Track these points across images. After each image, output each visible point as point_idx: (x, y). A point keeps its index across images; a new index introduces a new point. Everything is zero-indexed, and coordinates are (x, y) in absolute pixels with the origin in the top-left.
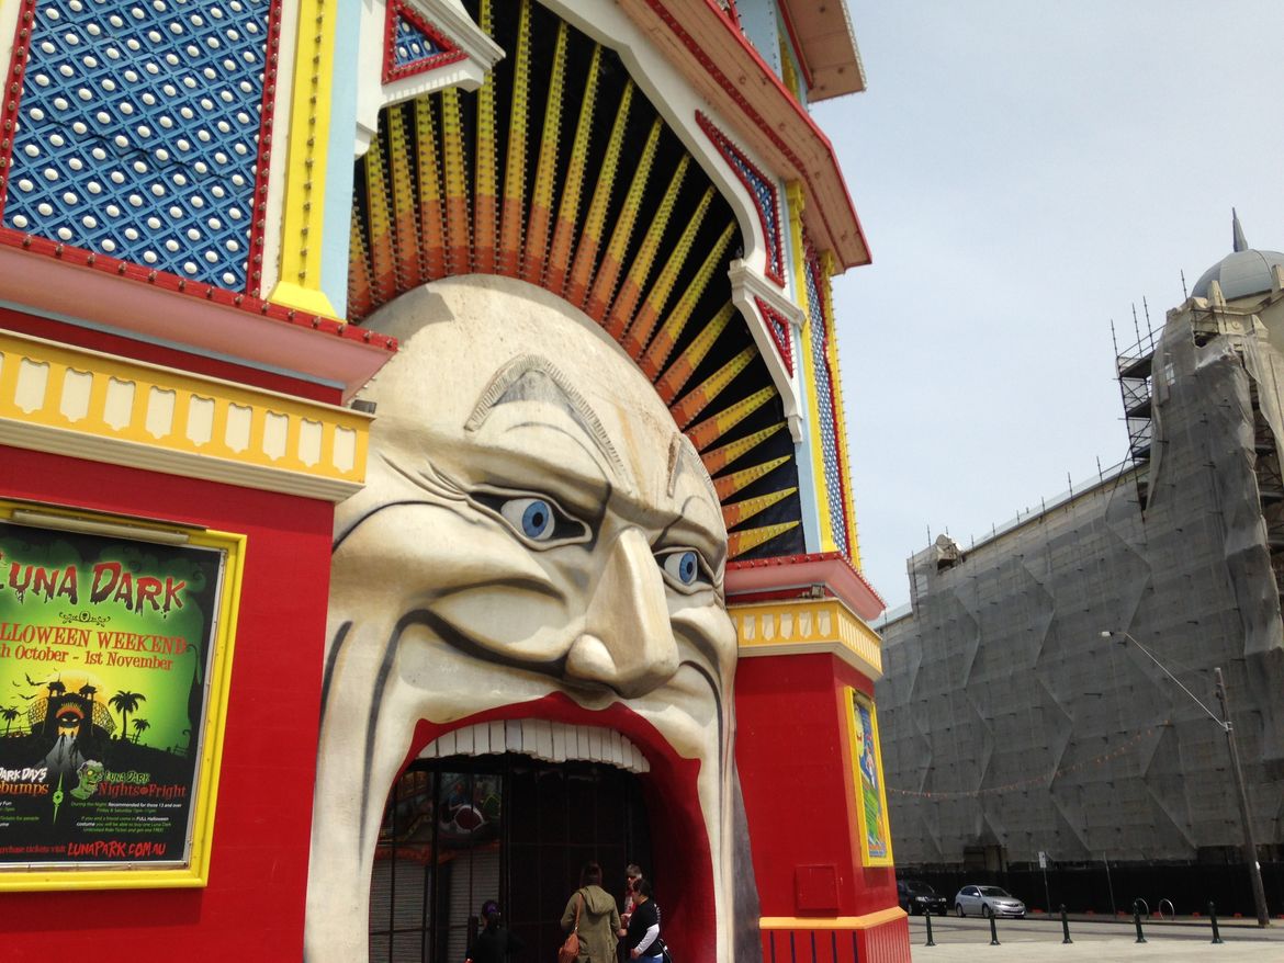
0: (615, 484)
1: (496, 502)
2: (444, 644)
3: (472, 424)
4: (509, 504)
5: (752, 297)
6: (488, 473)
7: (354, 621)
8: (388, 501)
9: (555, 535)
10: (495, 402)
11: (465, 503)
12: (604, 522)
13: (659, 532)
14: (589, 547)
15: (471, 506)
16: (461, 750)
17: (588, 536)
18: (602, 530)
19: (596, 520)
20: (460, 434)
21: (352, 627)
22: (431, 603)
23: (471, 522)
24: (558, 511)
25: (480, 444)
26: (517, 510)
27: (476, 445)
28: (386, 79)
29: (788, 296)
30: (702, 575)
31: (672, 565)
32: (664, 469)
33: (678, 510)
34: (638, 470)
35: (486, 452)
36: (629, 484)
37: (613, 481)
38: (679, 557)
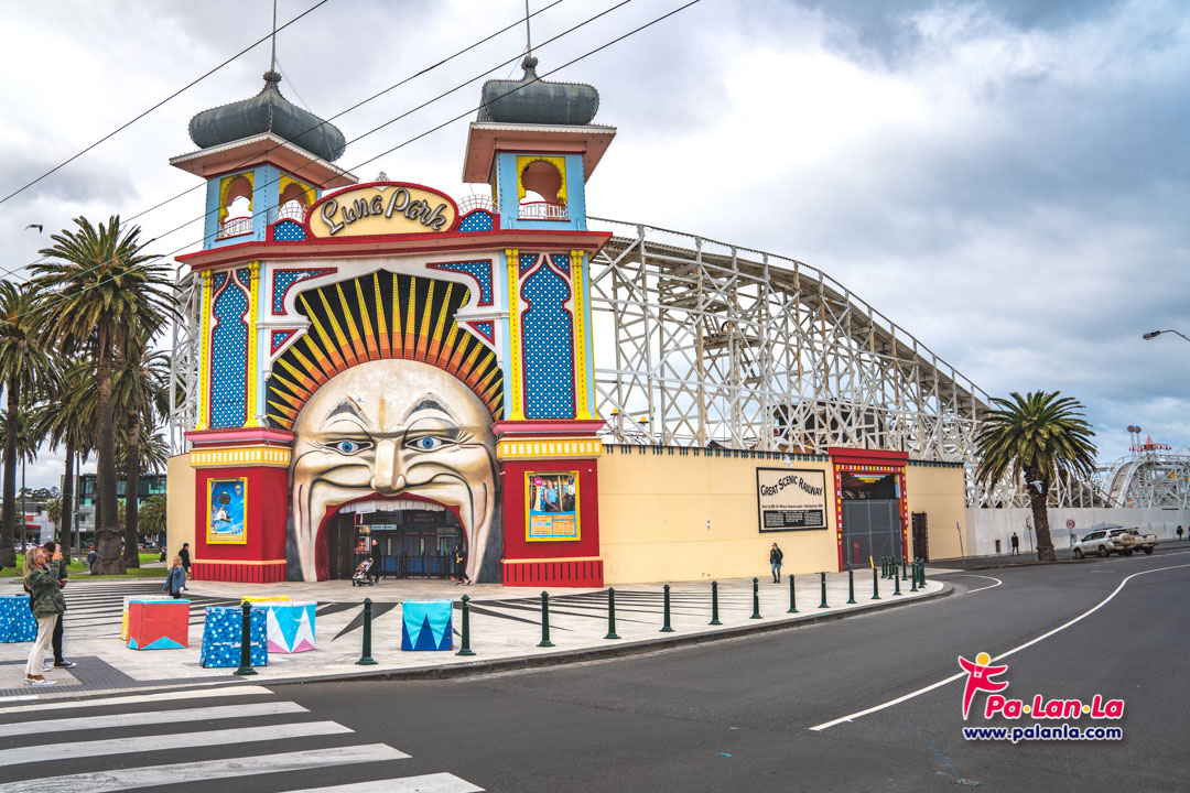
1: (335, 446)
2: (331, 486)
3: (320, 427)
4: (338, 445)
5: (465, 322)
6: (328, 439)
7: (302, 484)
8: (305, 453)
9: (357, 450)
10: (328, 418)
11: (324, 449)
13: (401, 437)
14: (371, 449)
15: (326, 449)
17: (372, 445)
18: (375, 444)
19: (373, 441)
20: (319, 431)
22: (322, 476)
23: (326, 453)
24: (354, 443)
26: (340, 446)
27: (322, 433)
28: (272, 353)
29: (497, 307)
30: (444, 442)
31: (420, 443)
32: (401, 416)
33: (405, 428)
34: (382, 422)
35: (325, 434)
36: (374, 428)
37: (367, 430)
38: (421, 441)
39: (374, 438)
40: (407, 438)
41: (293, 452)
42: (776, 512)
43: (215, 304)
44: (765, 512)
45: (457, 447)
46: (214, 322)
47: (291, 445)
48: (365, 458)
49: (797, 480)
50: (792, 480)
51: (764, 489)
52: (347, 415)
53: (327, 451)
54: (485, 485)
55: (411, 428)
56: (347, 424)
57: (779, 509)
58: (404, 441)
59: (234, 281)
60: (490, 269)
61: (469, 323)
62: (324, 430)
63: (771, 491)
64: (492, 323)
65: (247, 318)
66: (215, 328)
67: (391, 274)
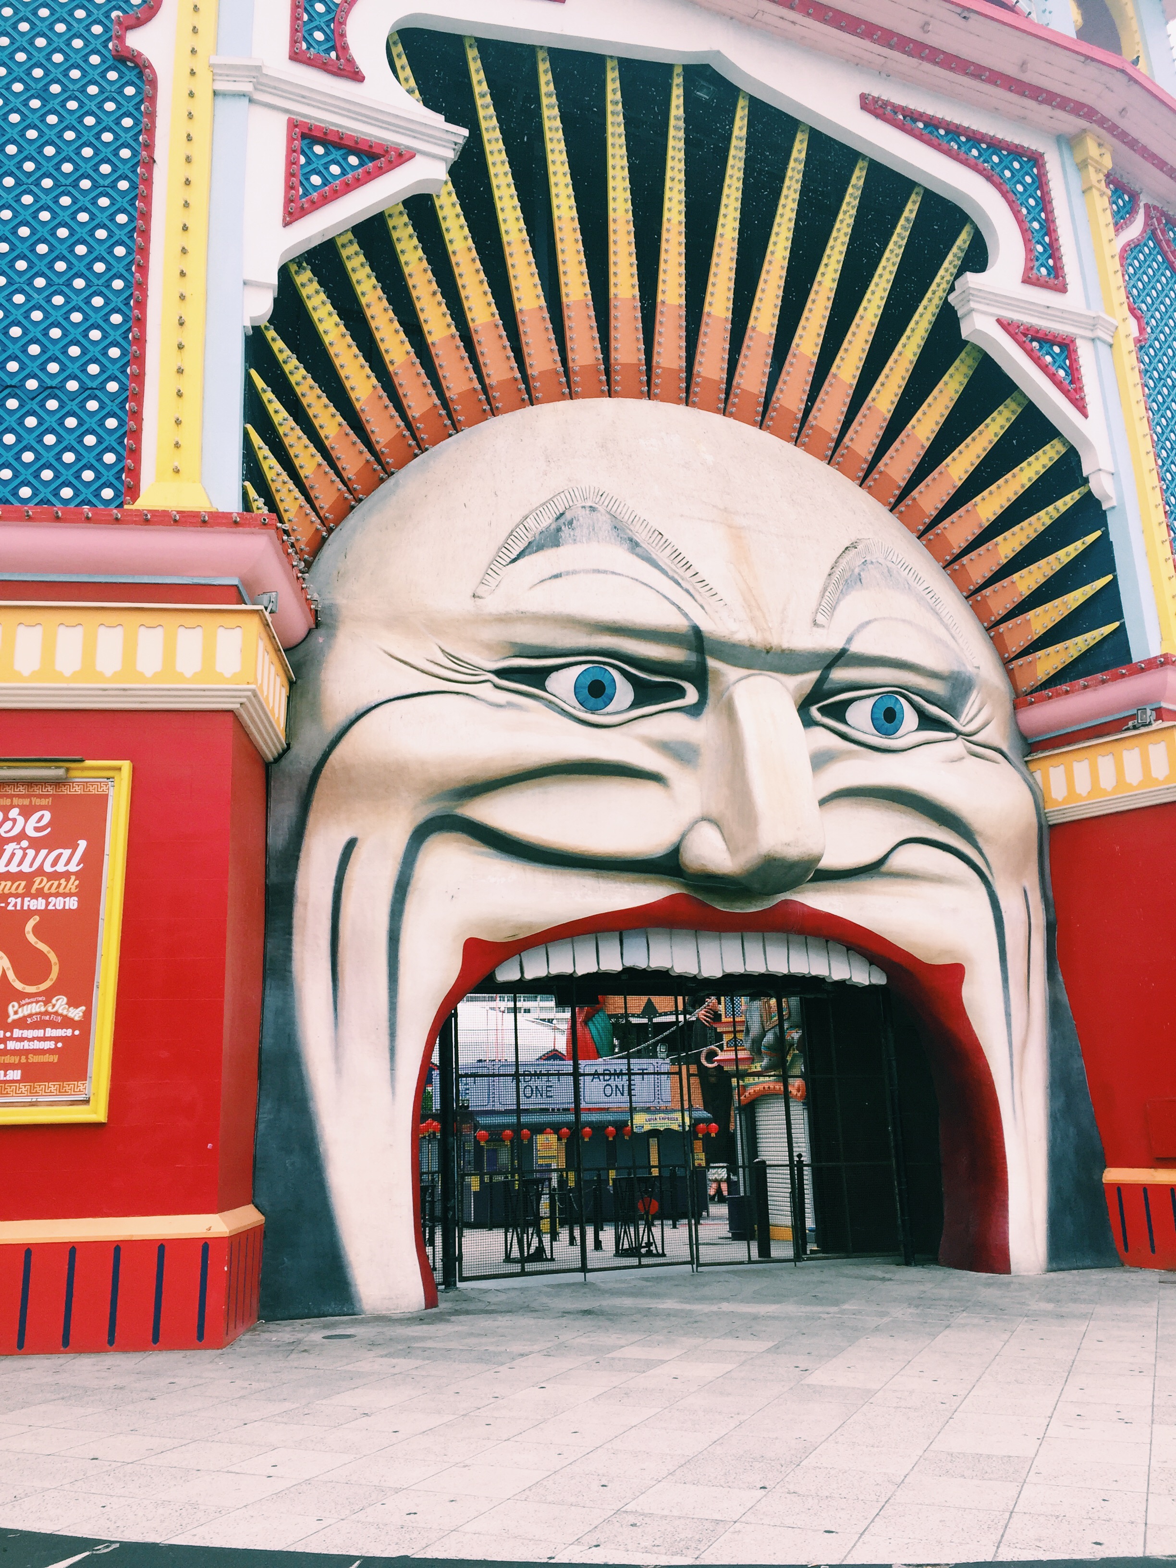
0: (706, 626)
1: (537, 678)
2: (491, 851)
3: (482, 590)
4: (554, 675)
5: (993, 320)
6: (514, 644)
7: (359, 837)
8: (384, 699)
9: (635, 705)
10: (513, 557)
11: (489, 684)
12: (710, 676)
13: (814, 675)
14: (695, 711)
15: (497, 687)
16: (555, 970)
17: (692, 695)
18: (711, 687)
19: (700, 677)
20: (467, 606)
21: (358, 844)
22: (456, 807)
23: (500, 706)
24: (629, 672)
25: (494, 612)
26: (564, 682)
27: (490, 614)
28: (284, 219)
29: (1076, 301)
30: (927, 722)
31: (863, 712)
33: (835, 643)
34: (754, 601)
35: (504, 619)
36: (731, 621)
37: (703, 623)
38: (868, 704)
39: (712, 663)
40: (826, 686)
45: (958, 746)
48: (665, 747)
53: (500, 696)
54: (1026, 895)
55: (850, 647)
56: (610, 589)
60: (1041, 182)
61: (1006, 326)
62: (493, 604)
64: (1067, 346)
67: (732, 90)
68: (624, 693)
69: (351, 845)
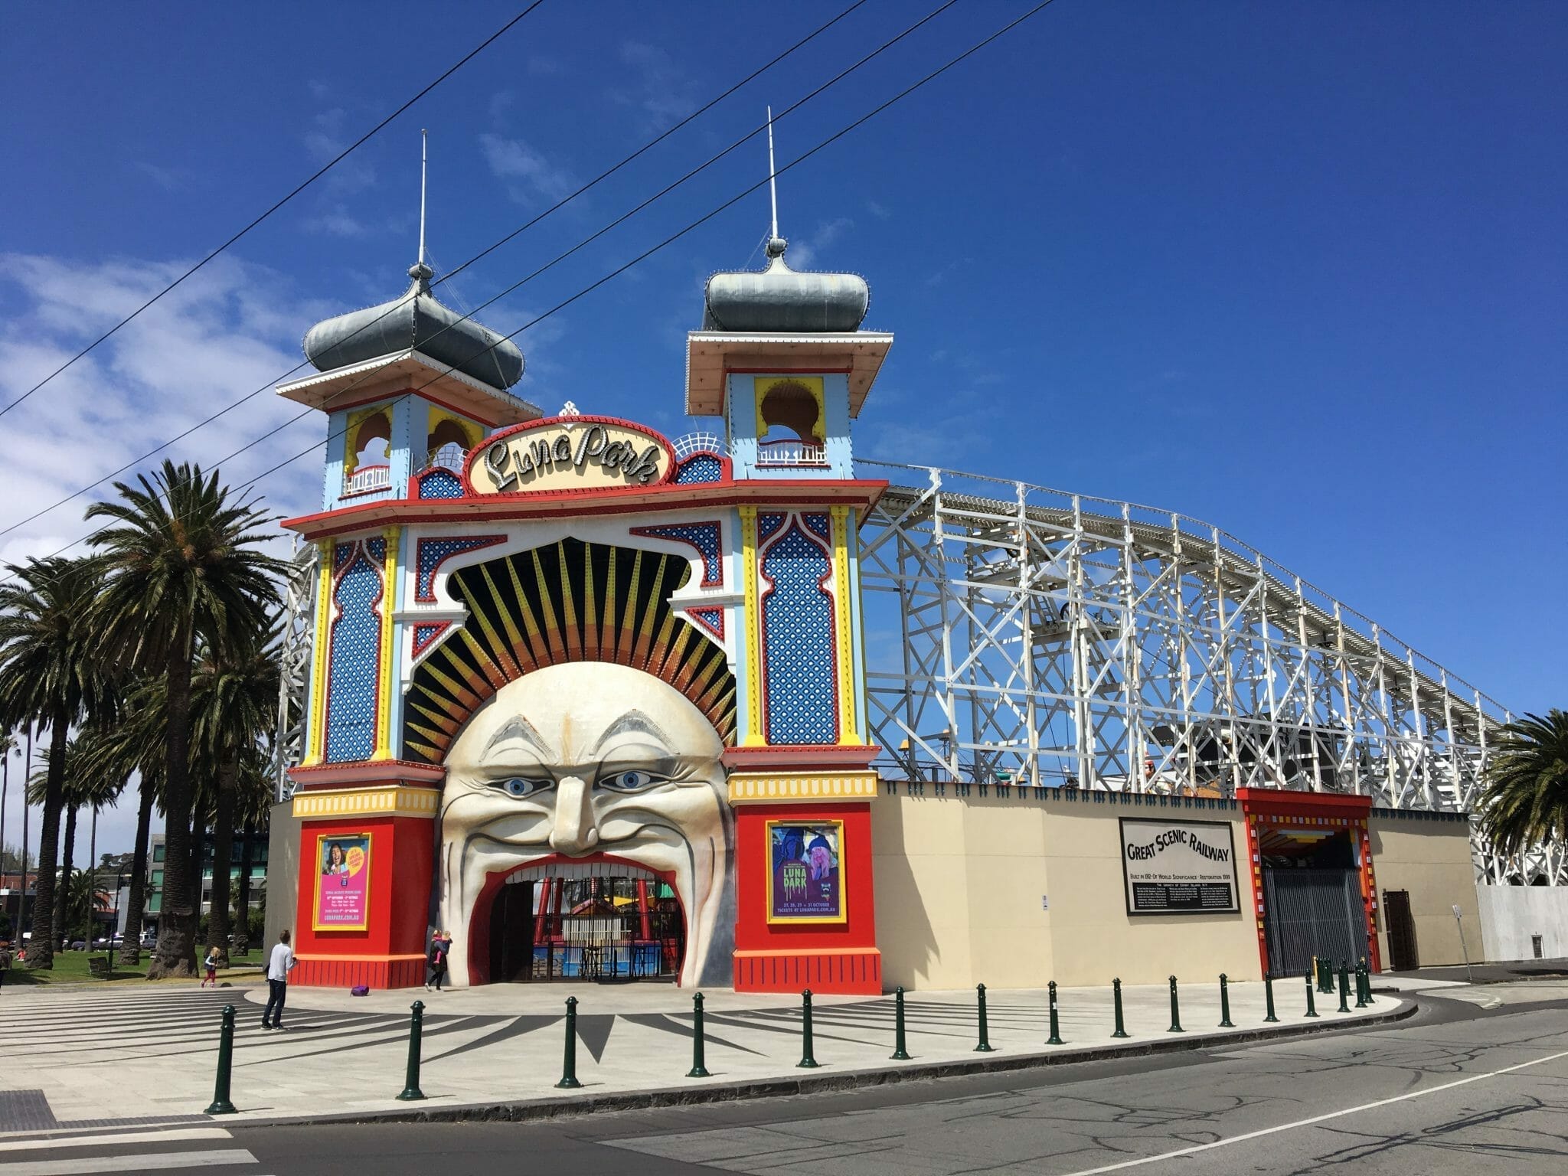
1: (501, 785)
2: (493, 843)
3: (481, 759)
4: (504, 784)
5: (683, 610)
6: (491, 776)
7: (454, 841)
8: (459, 796)
9: (532, 791)
10: (490, 746)
11: (485, 789)
12: (556, 778)
13: (593, 772)
14: (554, 790)
15: (488, 790)
17: (552, 785)
19: (553, 778)
20: (478, 764)
22: (481, 830)
23: (490, 796)
24: (528, 781)
26: (508, 785)
27: (485, 767)
28: (414, 656)
29: (728, 589)
30: (653, 779)
31: (620, 781)
32: (594, 741)
33: (598, 759)
34: (566, 750)
35: (489, 768)
36: (555, 760)
37: (545, 762)
38: (622, 777)
39: (554, 774)
40: (601, 774)
41: (441, 795)
42: (1154, 885)
43: (337, 589)
44: (1135, 885)
45: (671, 785)
46: (334, 614)
47: (439, 785)
48: (542, 803)
49: (1187, 837)
50: (1178, 837)
51: (1132, 850)
52: (517, 741)
53: (489, 793)
54: (711, 839)
55: (607, 760)
56: (517, 754)
57: (1158, 880)
58: (598, 778)
59: (364, 555)
60: (718, 535)
61: (688, 611)
62: (486, 763)
63: (1143, 853)
64: (720, 610)
65: (381, 608)
66: (336, 622)
67: (583, 544)
68: (528, 786)
69: (451, 844)
